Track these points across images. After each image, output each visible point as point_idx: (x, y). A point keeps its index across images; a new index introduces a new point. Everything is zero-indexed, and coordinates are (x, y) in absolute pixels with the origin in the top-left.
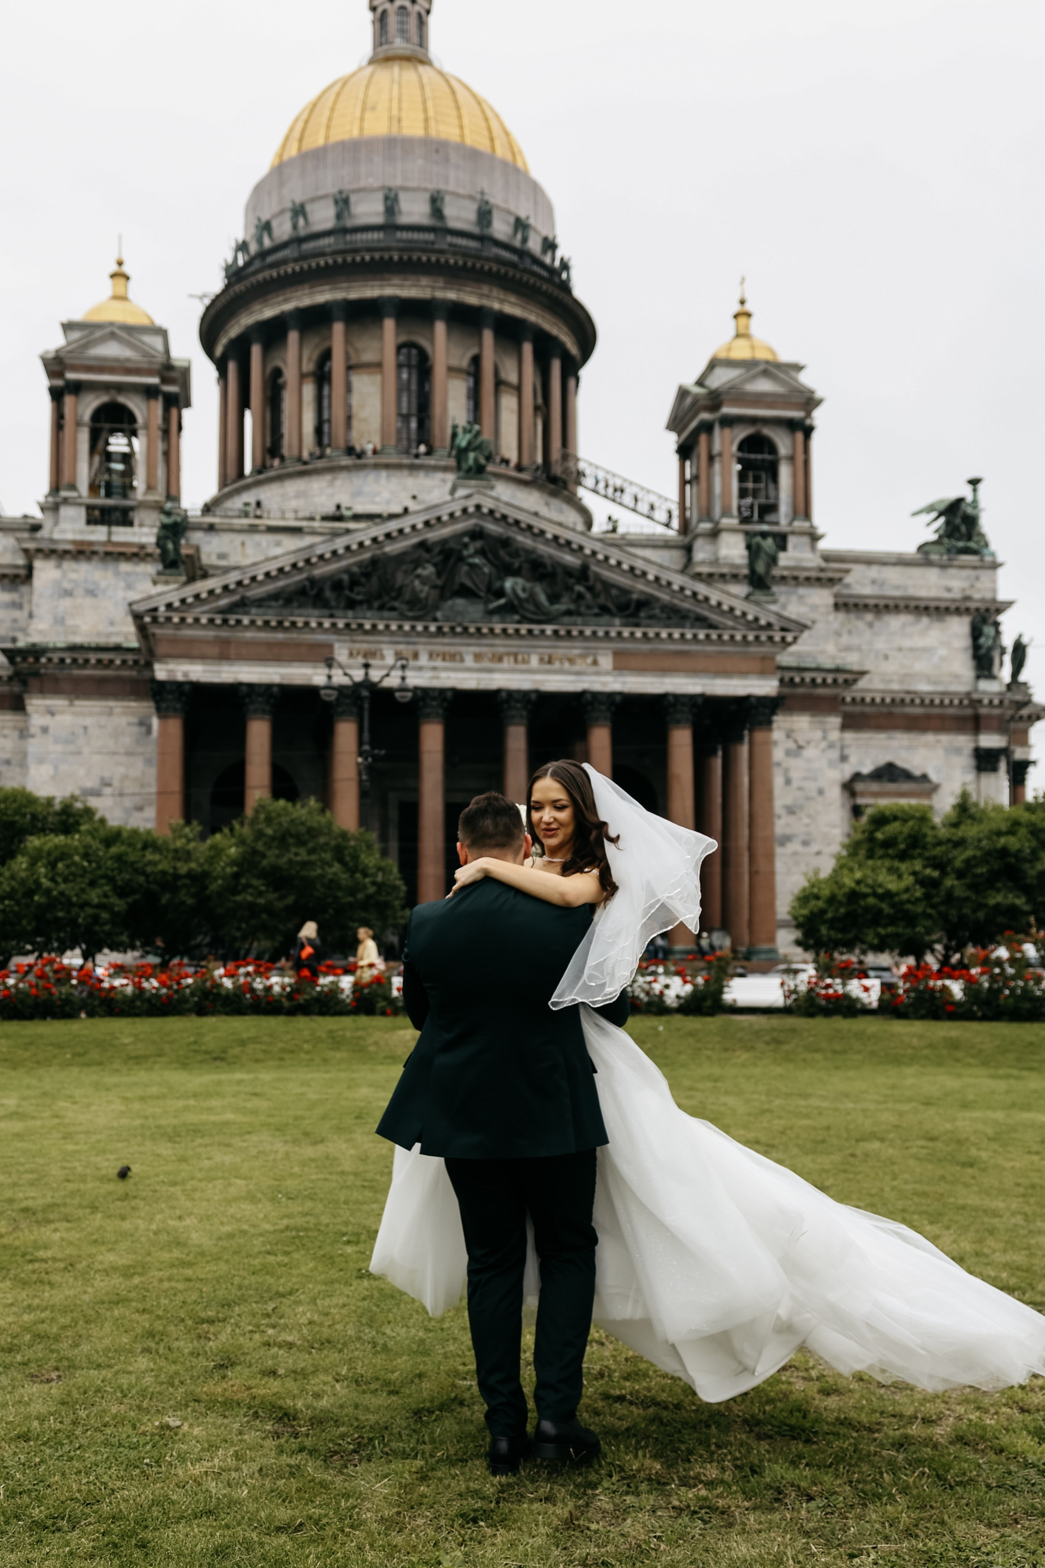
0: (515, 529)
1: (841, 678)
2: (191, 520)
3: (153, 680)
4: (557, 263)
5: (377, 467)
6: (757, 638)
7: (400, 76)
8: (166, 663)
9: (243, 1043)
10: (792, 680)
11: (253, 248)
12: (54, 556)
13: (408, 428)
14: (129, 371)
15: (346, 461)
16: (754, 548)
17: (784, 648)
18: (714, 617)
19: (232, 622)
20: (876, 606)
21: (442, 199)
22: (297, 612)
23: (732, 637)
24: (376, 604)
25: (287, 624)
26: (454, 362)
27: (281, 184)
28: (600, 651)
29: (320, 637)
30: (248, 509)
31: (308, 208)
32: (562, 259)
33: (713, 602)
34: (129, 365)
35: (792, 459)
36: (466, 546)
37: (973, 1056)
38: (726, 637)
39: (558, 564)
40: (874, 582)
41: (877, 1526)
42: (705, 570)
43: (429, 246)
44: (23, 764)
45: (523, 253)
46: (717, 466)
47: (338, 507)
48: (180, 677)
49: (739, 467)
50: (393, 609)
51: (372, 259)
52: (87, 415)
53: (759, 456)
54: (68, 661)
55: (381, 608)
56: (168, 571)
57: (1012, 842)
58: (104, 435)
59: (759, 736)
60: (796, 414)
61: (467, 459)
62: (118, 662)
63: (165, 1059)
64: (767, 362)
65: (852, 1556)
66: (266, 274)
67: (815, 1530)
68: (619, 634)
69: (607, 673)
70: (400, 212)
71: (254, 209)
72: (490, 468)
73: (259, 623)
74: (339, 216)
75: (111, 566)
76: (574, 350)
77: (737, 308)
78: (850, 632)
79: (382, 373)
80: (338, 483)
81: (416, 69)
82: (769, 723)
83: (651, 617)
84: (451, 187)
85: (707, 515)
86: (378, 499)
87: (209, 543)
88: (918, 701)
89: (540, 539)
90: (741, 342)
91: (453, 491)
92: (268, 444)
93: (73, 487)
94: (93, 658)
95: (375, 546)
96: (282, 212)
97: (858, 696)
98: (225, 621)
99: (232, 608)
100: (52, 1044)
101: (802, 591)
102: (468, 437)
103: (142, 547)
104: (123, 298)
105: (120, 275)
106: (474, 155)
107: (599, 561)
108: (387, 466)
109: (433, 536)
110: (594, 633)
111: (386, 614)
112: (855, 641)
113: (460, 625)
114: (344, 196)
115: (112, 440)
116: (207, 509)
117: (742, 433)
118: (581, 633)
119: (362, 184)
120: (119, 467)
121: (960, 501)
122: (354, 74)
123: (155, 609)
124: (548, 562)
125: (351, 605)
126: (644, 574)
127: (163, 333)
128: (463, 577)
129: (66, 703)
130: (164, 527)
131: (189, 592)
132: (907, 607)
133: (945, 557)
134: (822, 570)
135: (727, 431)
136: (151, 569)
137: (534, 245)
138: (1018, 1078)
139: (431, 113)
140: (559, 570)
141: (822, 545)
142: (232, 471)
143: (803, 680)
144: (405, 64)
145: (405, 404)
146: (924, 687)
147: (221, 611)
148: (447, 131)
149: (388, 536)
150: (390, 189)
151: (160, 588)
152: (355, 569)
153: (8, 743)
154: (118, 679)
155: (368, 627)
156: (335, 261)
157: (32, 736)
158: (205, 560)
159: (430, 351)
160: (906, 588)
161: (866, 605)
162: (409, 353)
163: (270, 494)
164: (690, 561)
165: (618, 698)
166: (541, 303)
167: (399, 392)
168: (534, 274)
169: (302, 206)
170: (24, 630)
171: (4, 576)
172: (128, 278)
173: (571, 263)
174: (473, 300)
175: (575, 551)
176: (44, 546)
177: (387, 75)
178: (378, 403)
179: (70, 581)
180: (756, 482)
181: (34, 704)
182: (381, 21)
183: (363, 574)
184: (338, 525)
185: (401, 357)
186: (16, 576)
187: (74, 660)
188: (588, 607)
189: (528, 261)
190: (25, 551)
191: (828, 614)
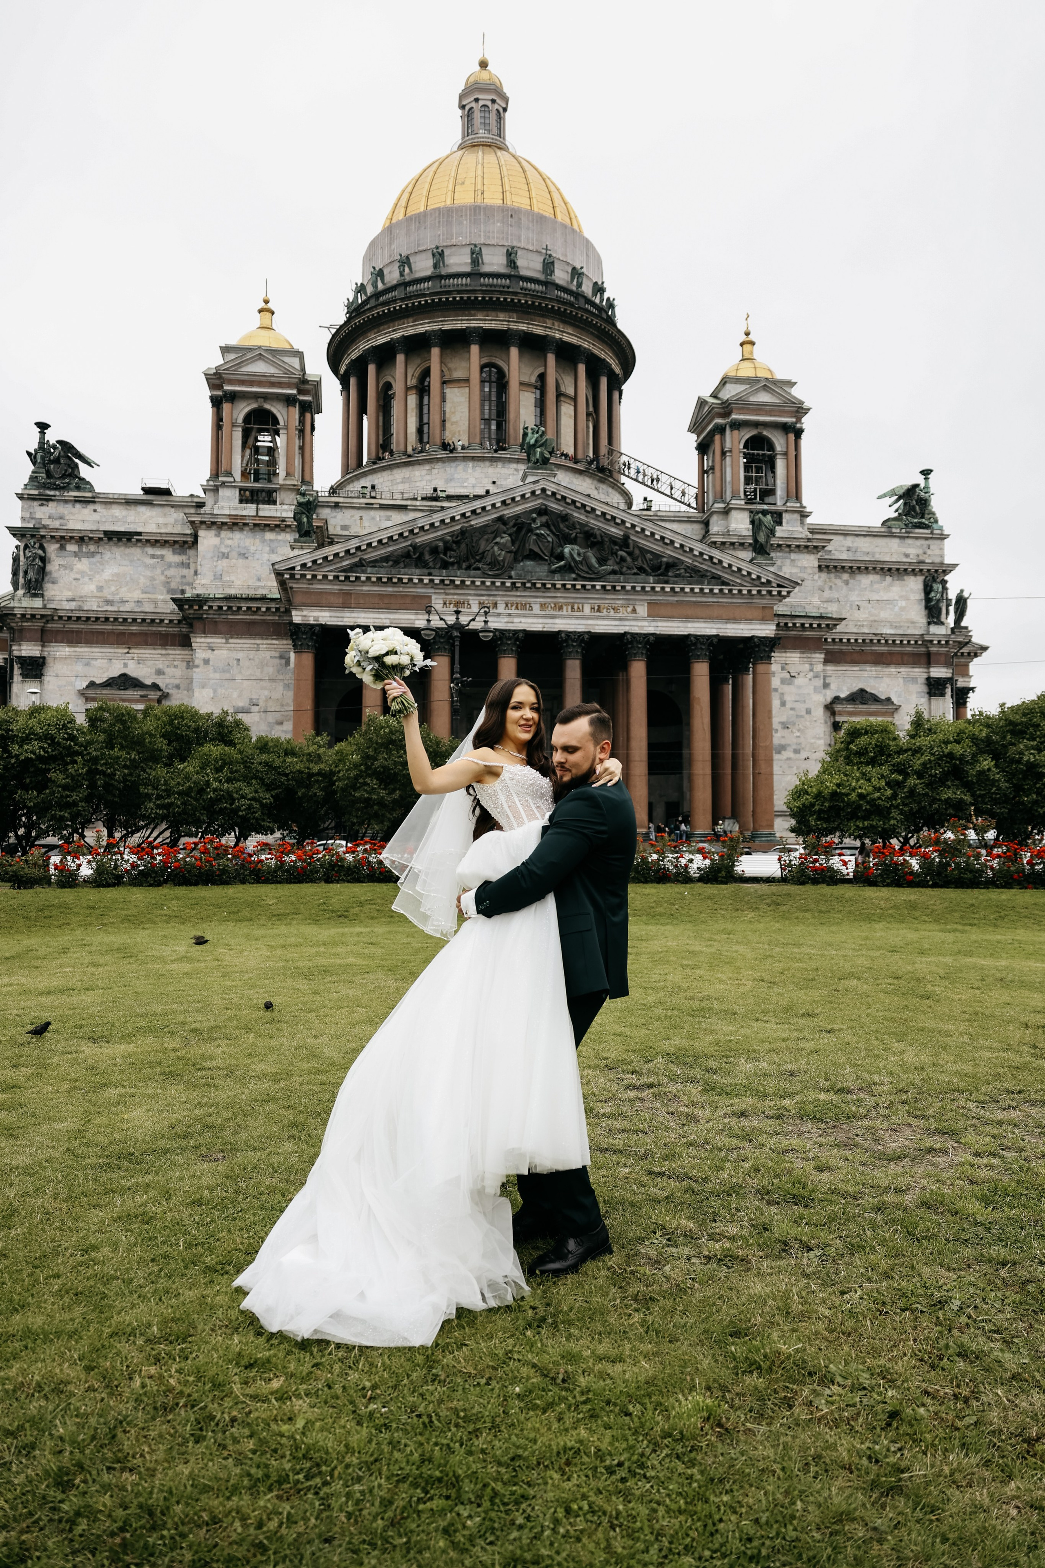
0: (572, 507)
1: (823, 623)
2: (320, 499)
3: (291, 623)
4: (604, 303)
5: (465, 458)
6: (759, 592)
7: (482, 158)
8: (302, 610)
9: (361, 904)
10: (786, 624)
11: (370, 290)
12: (214, 527)
13: (490, 429)
14: (273, 385)
15: (442, 454)
16: (757, 522)
17: (779, 601)
18: (725, 576)
19: (353, 579)
20: (851, 568)
21: (515, 253)
22: (402, 571)
23: (740, 591)
24: (464, 565)
25: (395, 580)
26: (525, 379)
27: (390, 241)
28: (637, 602)
29: (421, 591)
30: (365, 491)
31: (412, 260)
32: (608, 299)
33: (725, 564)
34: (273, 379)
35: (786, 454)
36: (534, 520)
37: (927, 915)
38: (735, 592)
39: (604, 535)
40: (848, 549)
41: (862, 1270)
42: (719, 539)
43: (505, 289)
44: (189, 689)
45: (578, 295)
46: (728, 459)
47: (435, 490)
48: (312, 621)
49: (744, 460)
50: (478, 569)
51: (461, 298)
52: (240, 420)
53: (760, 452)
54: (225, 608)
55: (468, 568)
56: (303, 539)
57: (956, 749)
58: (253, 434)
59: (761, 668)
60: (789, 420)
61: (535, 453)
62: (264, 609)
64: (766, 380)
65: (843, 1293)
66: (380, 310)
67: (814, 1274)
68: (653, 588)
69: (643, 619)
70: (482, 263)
71: (370, 259)
72: (552, 460)
74: (435, 266)
75: (259, 535)
76: (617, 370)
77: (742, 338)
78: (830, 588)
79: (469, 387)
80: (435, 471)
81: (495, 153)
82: (770, 658)
83: (676, 576)
84: (522, 244)
85: (721, 497)
86: (465, 484)
87: (335, 517)
88: (882, 641)
89: (591, 515)
90: (746, 364)
91: (524, 478)
92: (381, 442)
93: (229, 474)
94: (244, 606)
95: (464, 520)
96: (391, 263)
97: (837, 637)
98: (347, 578)
99: (352, 568)
100: (212, 904)
101: (793, 556)
102: (535, 436)
103: (283, 520)
104: (269, 328)
105: (266, 310)
106: (541, 219)
107: (636, 532)
108: (473, 459)
109: (508, 512)
110: (633, 588)
111: (472, 572)
112: (835, 595)
113: (529, 581)
114: (439, 250)
115: (260, 438)
116: (333, 491)
117: (748, 434)
118: (623, 587)
119: (454, 241)
120: (265, 458)
121: (916, 486)
122: (447, 157)
123: (293, 568)
124: (598, 533)
125: (445, 565)
126: (671, 542)
127: (300, 355)
128: (532, 544)
129: (224, 641)
130: (300, 504)
131: (318, 555)
132: (873, 569)
133: (902, 530)
134: (809, 540)
135: (736, 432)
136: (289, 537)
137: (587, 289)
138: (962, 932)
139: (507, 187)
140: (605, 539)
141: (809, 520)
142: (353, 462)
143: (794, 624)
144: (486, 149)
145: (487, 411)
146: (886, 630)
147: (344, 570)
148: (519, 201)
149: (474, 512)
150: (475, 246)
151: (296, 552)
152: (448, 538)
153: (178, 672)
154: (264, 622)
155: (458, 583)
156: (433, 300)
157: (197, 666)
158: (331, 530)
159: (506, 370)
160: (874, 554)
161: (843, 567)
162: (490, 371)
163: (381, 480)
164: (707, 531)
165: (652, 638)
166: (592, 333)
167: (483, 401)
168: (586, 311)
169: (407, 258)
170: (190, 584)
171: (175, 542)
172: (273, 313)
173: (616, 303)
174: (540, 331)
175: (617, 524)
176: (206, 519)
177: (473, 158)
178: (467, 410)
179: (227, 546)
180: (757, 472)
181: (199, 641)
182: (468, 116)
183: (454, 542)
184: (434, 503)
185: (484, 375)
186: (185, 542)
187: (230, 608)
188: (628, 568)
189: (582, 301)
190: (192, 523)
191: (814, 574)
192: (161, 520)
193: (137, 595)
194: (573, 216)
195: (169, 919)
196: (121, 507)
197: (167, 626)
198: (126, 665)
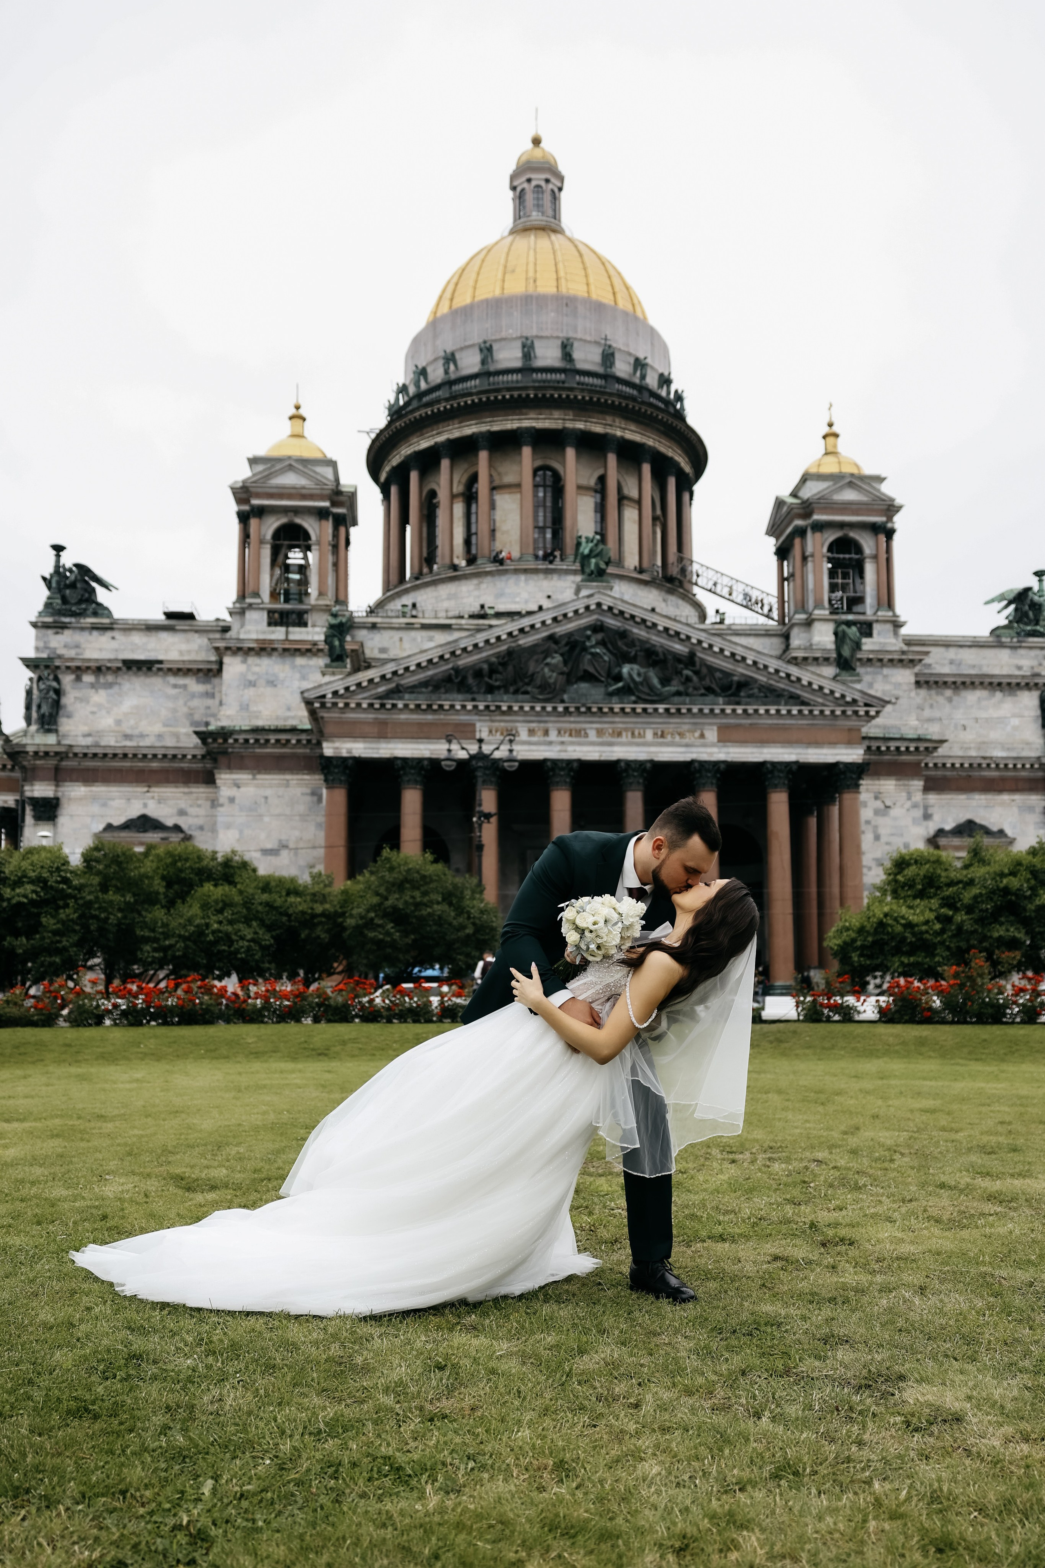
0: (631, 623)
1: (922, 746)
2: (356, 620)
3: (322, 756)
4: (672, 396)
5: (517, 571)
6: (844, 712)
7: (535, 243)
8: (333, 742)
9: (344, 1043)
10: (878, 748)
11: (412, 390)
12: (241, 653)
13: (544, 538)
14: (304, 497)
15: (491, 567)
16: (840, 635)
17: (868, 721)
18: (806, 695)
19: (389, 706)
20: (954, 683)
21: (572, 345)
22: (443, 696)
23: (822, 712)
24: (512, 689)
25: (435, 707)
26: (584, 482)
27: (435, 336)
28: (707, 727)
29: (464, 718)
30: (406, 610)
31: (458, 356)
32: (676, 392)
33: (805, 683)
34: (304, 491)
35: (875, 557)
36: (589, 638)
38: (816, 712)
39: (668, 652)
40: (952, 662)
42: (800, 654)
43: (561, 385)
44: (214, 830)
45: (642, 388)
46: (810, 565)
47: (482, 607)
48: (344, 754)
49: (830, 565)
50: (526, 693)
51: (512, 396)
52: (269, 535)
53: (847, 556)
54: (252, 741)
55: (516, 692)
56: (335, 664)
57: (1014, 883)
58: (283, 551)
59: (847, 797)
60: (879, 519)
61: (589, 564)
62: (294, 742)
63: (279, 1054)
64: (852, 475)
66: (422, 412)
68: (723, 711)
69: (713, 745)
70: (535, 357)
71: (413, 357)
72: (611, 570)
73: (412, 706)
74: (483, 362)
75: (288, 661)
76: (687, 468)
77: (826, 430)
78: (931, 706)
79: (521, 492)
80: (484, 586)
81: (549, 237)
82: (857, 786)
83: (750, 696)
84: (579, 335)
85: (802, 607)
86: (517, 599)
87: (372, 639)
88: (993, 766)
89: (652, 631)
90: (830, 459)
91: (578, 591)
92: (425, 554)
93: (257, 595)
94: (273, 738)
95: (511, 640)
96: (436, 360)
97: (940, 762)
98: (383, 706)
99: (388, 694)
100: (191, 1043)
101: (886, 671)
102: (591, 545)
103: (315, 644)
104: (301, 436)
105: (298, 417)
106: (598, 308)
107: (704, 649)
108: (525, 571)
109: (561, 630)
110: (701, 710)
111: (520, 697)
112: (936, 714)
113: (584, 705)
114: (488, 345)
115: (290, 555)
116: (371, 611)
117: (831, 536)
118: (689, 710)
119: (503, 334)
120: (297, 577)
121: (1028, 590)
122: (497, 243)
123: (324, 696)
124: (660, 650)
125: (490, 690)
126: (744, 659)
127: (333, 464)
128: (586, 664)
129: (250, 777)
130: (332, 627)
131: (352, 681)
132: (982, 683)
133: (1015, 640)
134: (903, 653)
135: (818, 535)
136: (321, 661)
137: (652, 381)
139: (562, 274)
140: (670, 657)
141: (904, 631)
142: (394, 578)
143: (888, 748)
144: (540, 233)
145: (541, 519)
146: (998, 753)
147: (380, 697)
148: (576, 288)
149: (522, 630)
150: (527, 338)
151: (328, 679)
152: (494, 659)
153: (202, 812)
154: (294, 756)
155: (504, 708)
156: (480, 400)
157: (222, 805)
158: (369, 653)
159: (562, 473)
160: (980, 667)
161: (945, 683)
162: (545, 475)
163: (425, 597)
164: (787, 647)
165: (722, 766)
166: (658, 430)
167: (536, 507)
168: (651, 405)
169: (453, 354)
170: (214, 715)
171: (199, 670)
172: (304, 419)
173: (685, 395)
174: (598, 429)
175: (682, 640)
176: (232, 644)
177: (525, 243)
178: (518, 518)
179: (254, 673)
180: (844, 578)
181: (224, 778)
182: (520, 198)
183: (500, 664)
184: (481, 622)
185: (538, 479)
186: (210, 670)
187: (257, 741)
188: (695, 689)
189: (646, 395)
190: (217, 649)
191: (910, 690)
192: (184, 647)
193: (158, 728)
194: (636, 302)
195: (144, 1056)
196: (141, 634)
197: (190, 761)
198: (145, 805)
